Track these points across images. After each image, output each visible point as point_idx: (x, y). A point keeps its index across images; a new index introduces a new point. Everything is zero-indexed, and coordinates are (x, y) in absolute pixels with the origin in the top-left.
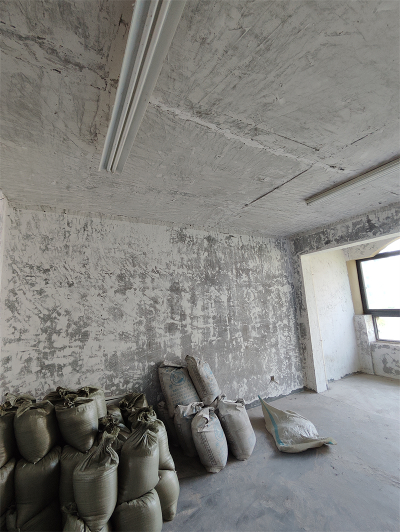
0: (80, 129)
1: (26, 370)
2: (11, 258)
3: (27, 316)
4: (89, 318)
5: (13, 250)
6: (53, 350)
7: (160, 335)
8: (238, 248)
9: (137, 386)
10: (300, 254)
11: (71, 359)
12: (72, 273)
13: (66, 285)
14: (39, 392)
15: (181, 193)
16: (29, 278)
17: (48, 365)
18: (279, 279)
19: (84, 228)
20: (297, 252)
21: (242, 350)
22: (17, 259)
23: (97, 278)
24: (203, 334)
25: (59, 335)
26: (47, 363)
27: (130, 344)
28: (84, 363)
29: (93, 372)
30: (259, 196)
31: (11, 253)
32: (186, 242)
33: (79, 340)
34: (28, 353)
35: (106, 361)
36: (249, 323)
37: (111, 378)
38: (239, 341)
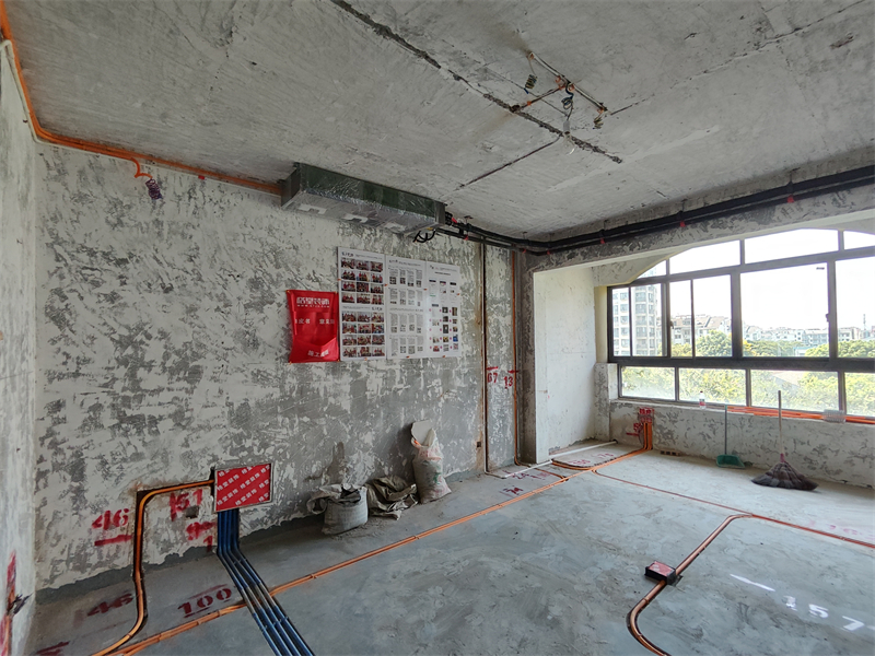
0: (204, 20)
1: (92, 422)
2: (51, 233)
3: (88, 337)
4: (201, 346)
5: (54, 219)
6: (139, 393)
7: (319, 377)
8: (444, 253)
9: (281, 451)
10: (534, 271)
11: (173, 409)
12: (169, 270)
13: (160, 288)
14: (119, 458)
15: (362, 154)
16: (89, 272)
17: (132, 417)
18: (500, 305)
19: (189, 193)
20: (529, 268)
21: (440, 405)
22: (62, 235)
23: (214, 281)
24: (385, 379)
25: (150, 371)
26: (129, 413)
27: (270, 390)
28: (195, 415)
29: (210, 429)
30: (482, 173)
31: (50, 224)
32: (365, 235)
33: (185, 379)
34: (95, 396)
35: (231, 413)
36: (452, 367)
37: (238, 438)
38: (437, 391)
